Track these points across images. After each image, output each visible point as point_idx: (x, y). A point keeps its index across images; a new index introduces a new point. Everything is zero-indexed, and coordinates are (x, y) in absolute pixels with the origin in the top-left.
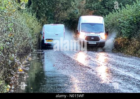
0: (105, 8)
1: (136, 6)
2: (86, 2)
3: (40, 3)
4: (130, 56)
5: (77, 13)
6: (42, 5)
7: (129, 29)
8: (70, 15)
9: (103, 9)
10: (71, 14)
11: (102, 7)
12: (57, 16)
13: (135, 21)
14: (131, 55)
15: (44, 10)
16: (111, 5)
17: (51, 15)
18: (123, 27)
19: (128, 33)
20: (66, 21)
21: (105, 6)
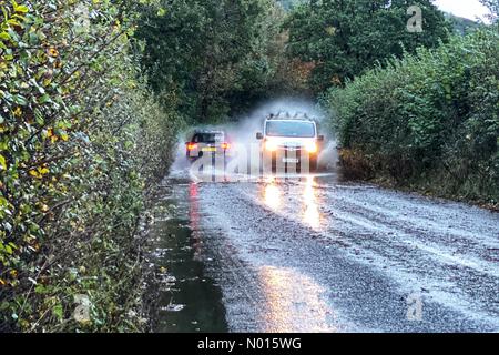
0: (349, 53)
1: (450, 52)
2: (291, 37)
3: (157, 43)
4: (441, 200)
5: (265, 69)
6: (162, 47)
7: (431, 119)
8: (244, 76)
9: (342, 56)
10: (246, 74)
11: (340, 52)
12: (203, 80)
13: (448, 96)
14: (443, 197)
15: (168, 65)
16: (364, 45)
17: (186, 77)
18: (414, 113)
19: (431, 131)
20: (231, 93)
21: (346, 47)
